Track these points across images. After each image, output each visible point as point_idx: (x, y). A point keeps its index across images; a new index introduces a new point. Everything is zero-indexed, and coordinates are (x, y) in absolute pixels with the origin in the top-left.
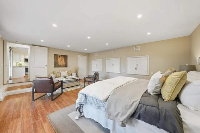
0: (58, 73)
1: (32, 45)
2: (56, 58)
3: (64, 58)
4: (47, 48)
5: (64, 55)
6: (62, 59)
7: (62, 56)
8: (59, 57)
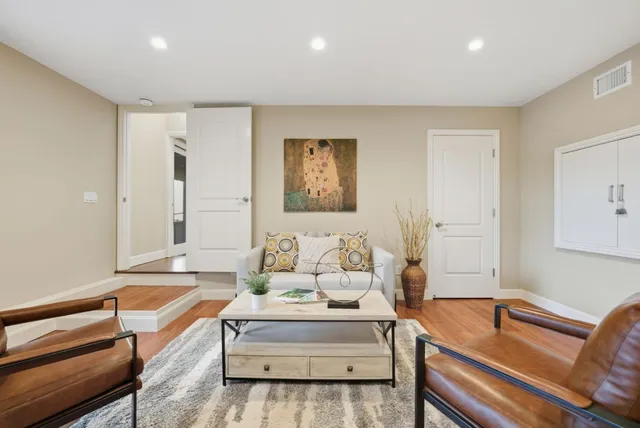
0: (286, 246)
1: (197, 106)
2: (291, 159)
3: (336, 157)
4: (250, 108)
5: (334, 141)
6: (325, 165)
7: (323, 143)
8: (307, 154)
